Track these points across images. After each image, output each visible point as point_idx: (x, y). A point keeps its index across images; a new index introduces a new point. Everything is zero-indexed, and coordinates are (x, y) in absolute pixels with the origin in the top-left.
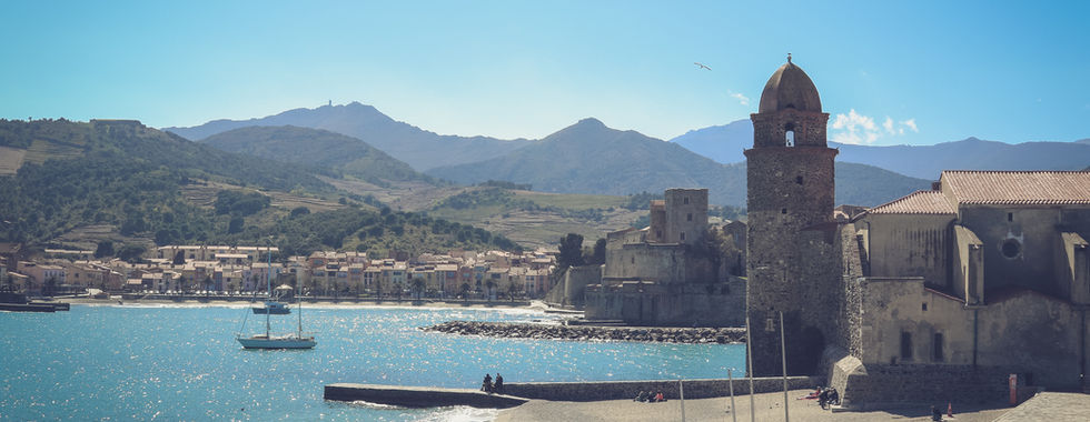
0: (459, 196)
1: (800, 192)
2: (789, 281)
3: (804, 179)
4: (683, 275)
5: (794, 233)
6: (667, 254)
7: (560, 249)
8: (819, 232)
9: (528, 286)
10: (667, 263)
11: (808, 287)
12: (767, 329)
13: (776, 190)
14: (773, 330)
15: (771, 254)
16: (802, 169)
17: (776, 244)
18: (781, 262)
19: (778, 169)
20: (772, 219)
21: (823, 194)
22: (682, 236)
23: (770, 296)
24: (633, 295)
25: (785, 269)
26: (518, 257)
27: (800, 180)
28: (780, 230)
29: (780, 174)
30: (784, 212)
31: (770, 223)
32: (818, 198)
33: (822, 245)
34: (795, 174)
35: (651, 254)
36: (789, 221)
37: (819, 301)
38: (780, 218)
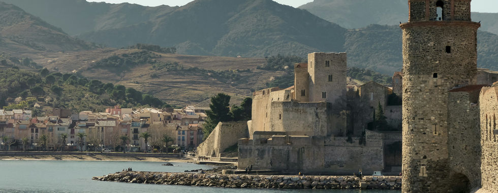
0: (109, 58)
1: (448, 60)
2: (439, 134)
3: (452, 48)
4: (325, 130)
5: (443, 94)
6: (312, 110)
7: (211, 106)
8: (465, 93)
9: (179, 140)
10: (310, 119)
11: (455, 139)
12: (421, 175)
13: (429, 58)
14: (426, 175)
15: (424, 111)
16: (449, 40)
17: (428, 103)
18: (433, 118)
19: (429, 40)
20: (425, 82)
21: (467, 61)
22: (324, 95)
23: (423, 147)
24: (281, 147)
25: (436, 124)
26: (169, 114)
27: (448, 49)
28: (431, 91)
29: (431, 44)
30: (435, 76)
31: (423, 85)
32: (464, 63)
33: (468, 104)
34: (444, 44)
35: (297, 111)
36: (439, 83)
37: (465, 152)
38: (432, 81)
